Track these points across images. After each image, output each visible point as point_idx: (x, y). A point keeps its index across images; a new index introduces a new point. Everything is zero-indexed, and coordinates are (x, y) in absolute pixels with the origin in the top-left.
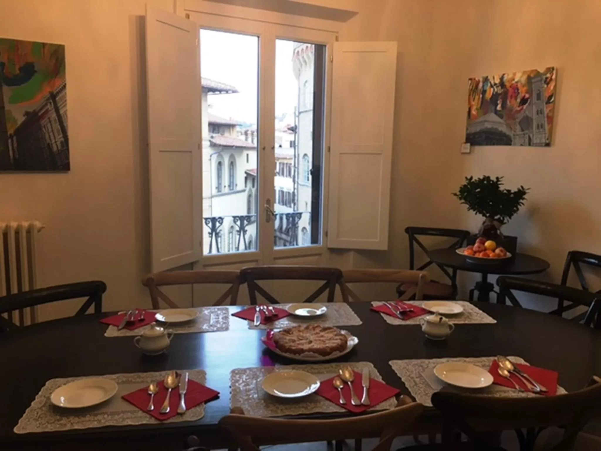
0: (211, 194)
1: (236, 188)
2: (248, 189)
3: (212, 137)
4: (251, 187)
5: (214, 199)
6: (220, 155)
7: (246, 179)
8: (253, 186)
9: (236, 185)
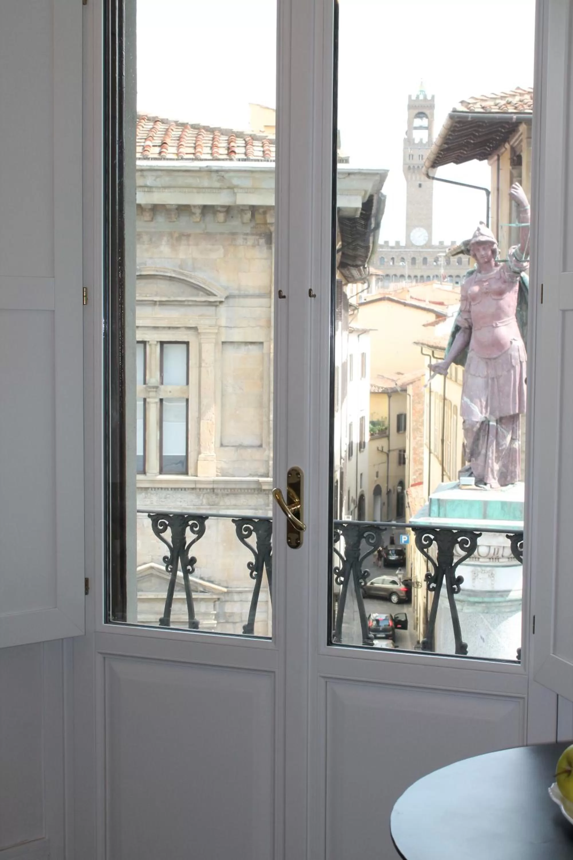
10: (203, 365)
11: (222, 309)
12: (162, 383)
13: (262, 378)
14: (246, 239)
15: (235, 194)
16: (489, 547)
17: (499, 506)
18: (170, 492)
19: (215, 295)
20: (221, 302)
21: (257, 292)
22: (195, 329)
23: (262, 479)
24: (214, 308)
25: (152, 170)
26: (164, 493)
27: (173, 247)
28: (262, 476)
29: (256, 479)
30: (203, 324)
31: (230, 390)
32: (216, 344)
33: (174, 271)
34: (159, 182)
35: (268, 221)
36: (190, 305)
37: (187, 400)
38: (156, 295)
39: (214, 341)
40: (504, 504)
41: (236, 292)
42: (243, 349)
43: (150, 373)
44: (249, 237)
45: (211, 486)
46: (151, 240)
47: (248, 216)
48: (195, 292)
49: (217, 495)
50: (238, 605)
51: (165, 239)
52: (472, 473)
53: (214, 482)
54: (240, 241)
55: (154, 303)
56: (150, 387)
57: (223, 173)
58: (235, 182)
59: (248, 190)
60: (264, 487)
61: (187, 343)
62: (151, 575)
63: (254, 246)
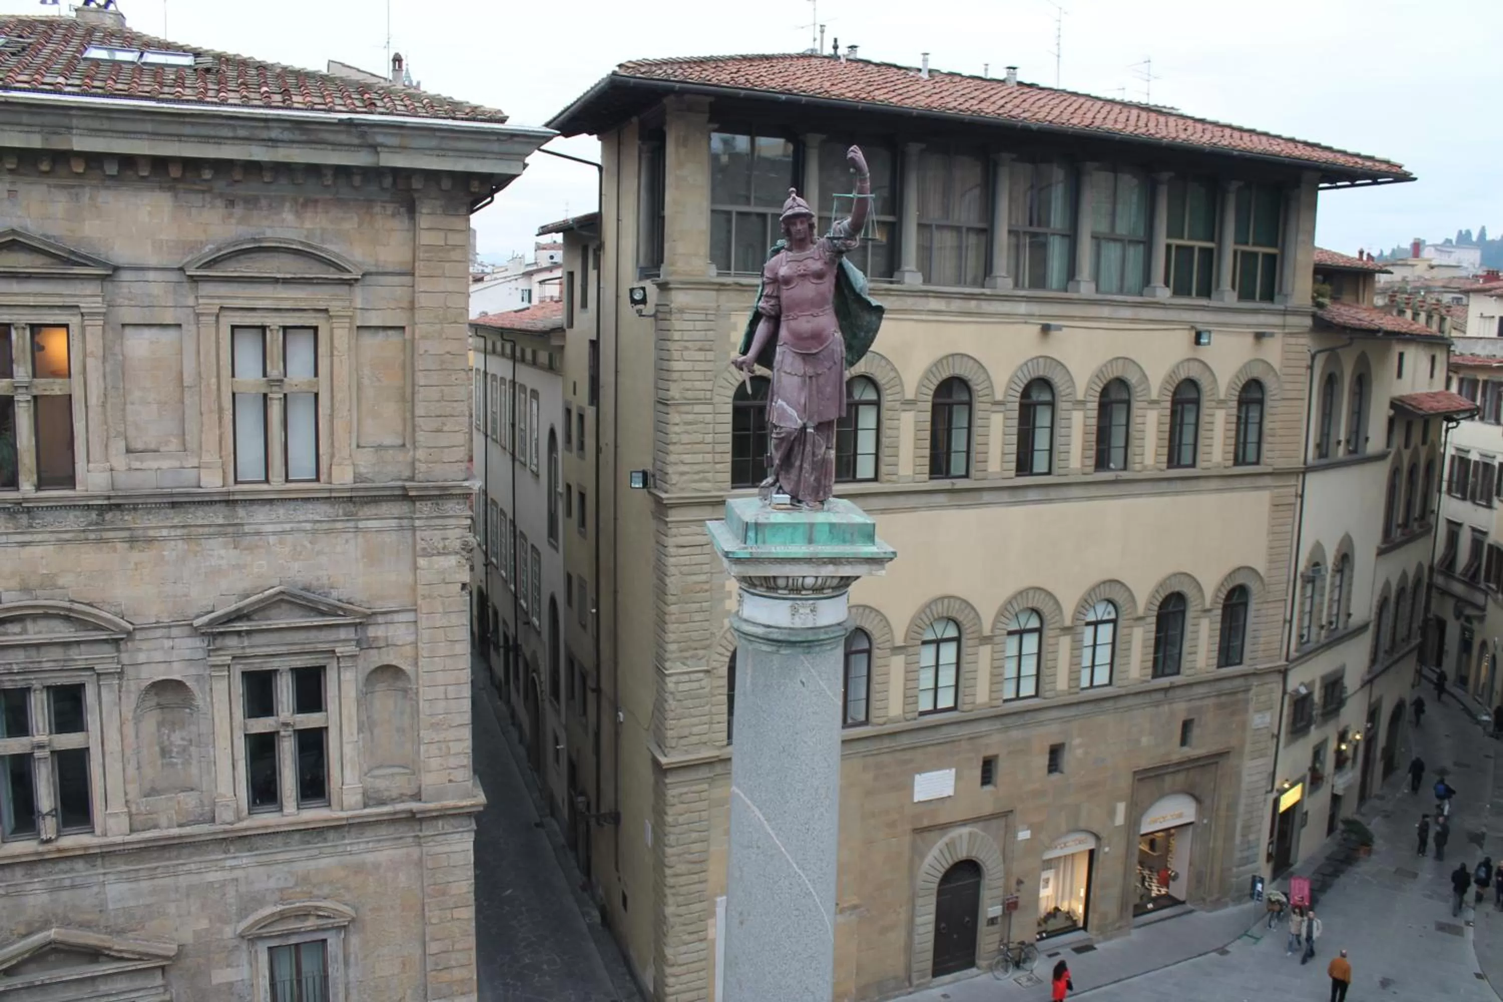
0: (1305, 462)
1: (1365, 447)
2: (1393, 450)
3: (1320, 306)
4: (1402, 447)
5: (1311, 478)
6: (1333, 355)
7: (1391, 422)
8: (1407, 446)
9: (1367, 439)
10: (335, 353)
11: (358, 290)
12: (285, 375)
13: (404, 368)
14: (384, 207)
15: (377, 153)
16: (817, 577)
17: (827, 528)
18: (300, 503)
19: (349, 272)
20: (356, 280)
21: (398, 269)
22: (326, 311)
23: (408, 484)
24: (347, 287)
25: (279, 120)
26: (292, 505)
27: (298, 214)
28: (406, 480)
29: (400, 483)
30: (335, 306)
31: (366, 381)
32: (350, 329)
33: (301, 243)
34: (286, 136)
35: (414, 187)
36: (318, 284)
37: (316, 395)
38: (279, 272)
39: (347, 325)
40: (832, 526)
41: (373, 269)
42: (381, 334)
43: (272, 362)
44: (387, 205)
45: (348, 494)
46: (270, 205)
47: (388, 182)
48: (325, 267)
49: (354, 503)
50: (382, 628)
51: (288, 205)
52: (780, 488)
53: (352, 490)
54: (377, 209)
55: (276, 281)
56: (273, 381)
57: (365, 129)
58: (380, 139)
59: (393, 149)
60: (411, 494)
61: (315, 329)
62: (282, 600)
63: (393, 215)
